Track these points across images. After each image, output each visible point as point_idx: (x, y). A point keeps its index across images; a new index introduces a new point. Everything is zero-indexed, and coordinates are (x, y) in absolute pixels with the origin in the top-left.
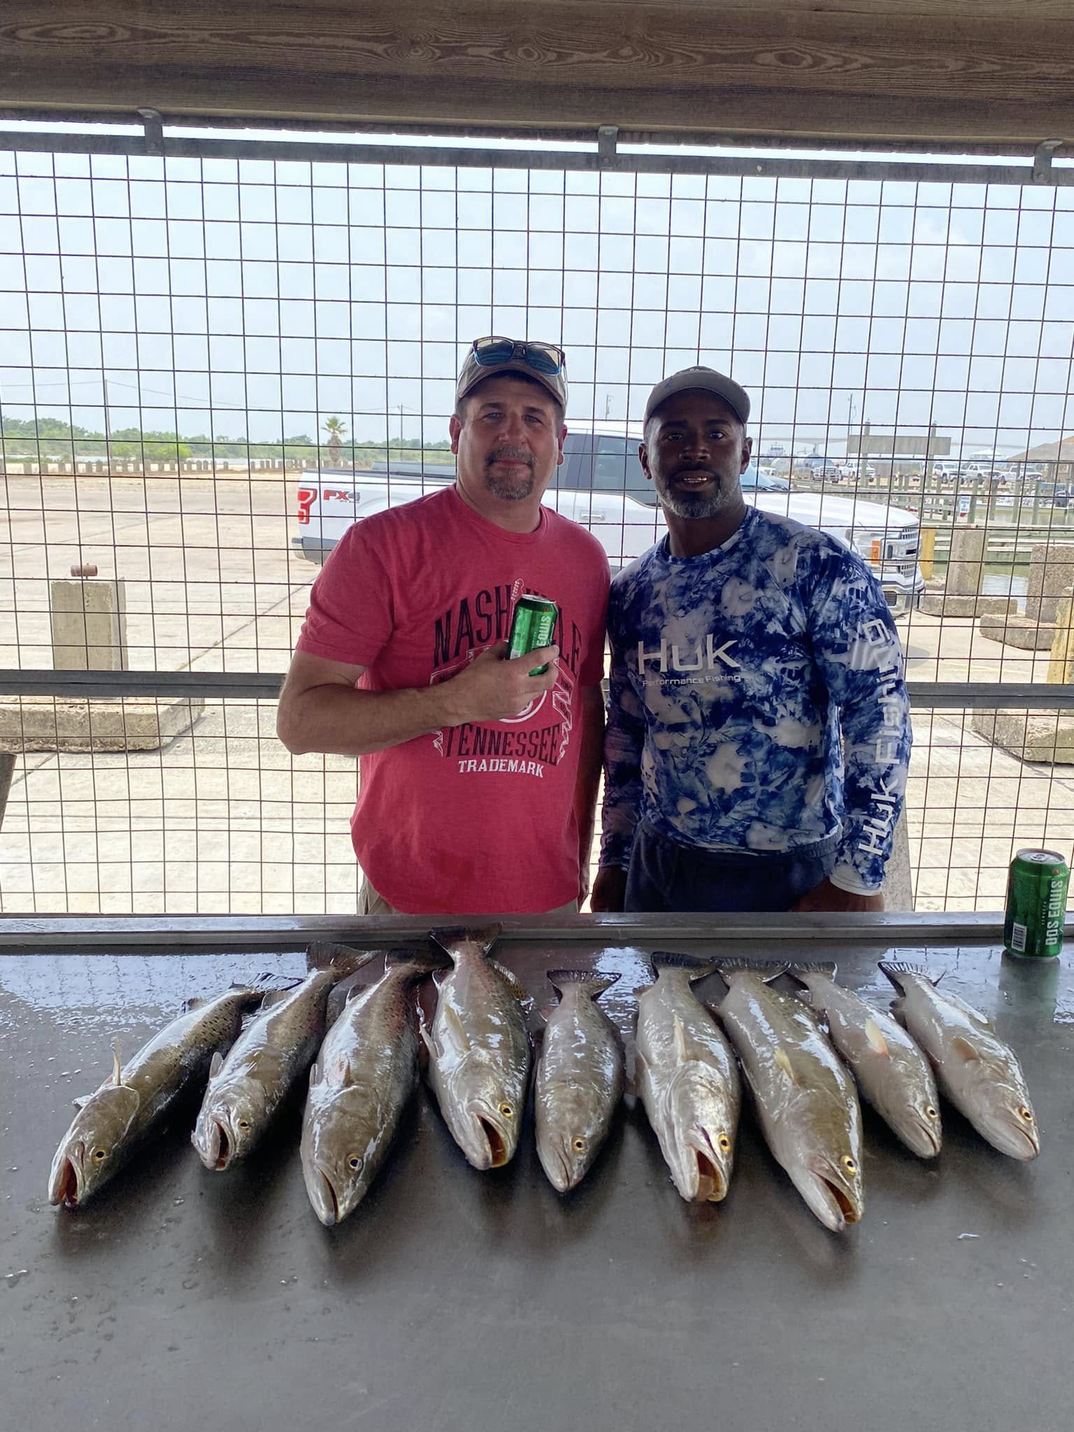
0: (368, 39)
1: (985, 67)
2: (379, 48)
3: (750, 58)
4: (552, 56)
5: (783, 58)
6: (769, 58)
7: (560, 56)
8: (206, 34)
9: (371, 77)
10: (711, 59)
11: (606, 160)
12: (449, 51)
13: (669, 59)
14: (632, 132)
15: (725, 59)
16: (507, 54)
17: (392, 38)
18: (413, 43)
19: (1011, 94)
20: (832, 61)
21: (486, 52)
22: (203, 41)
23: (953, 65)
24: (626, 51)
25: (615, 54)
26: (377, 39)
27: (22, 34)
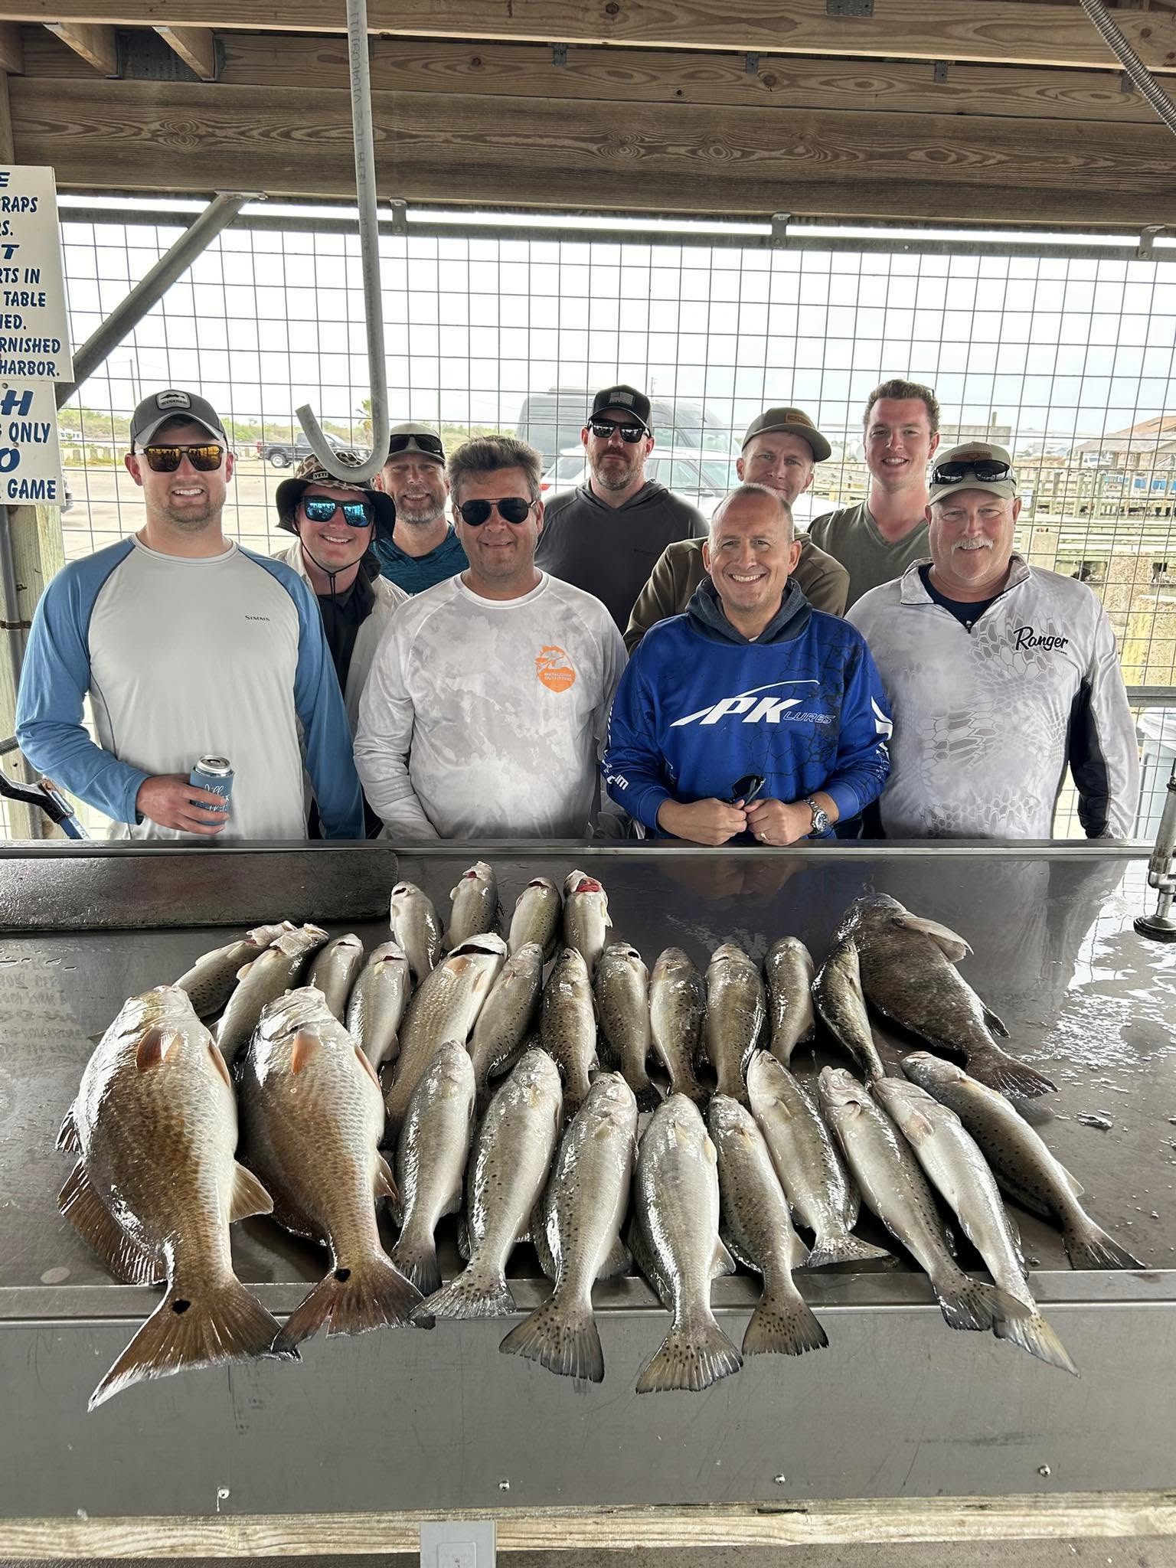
0: (584, 140)
1: (1102, 163)
2: (594, 147)
3: (902, 155)
4: (737, 154)
5: (930, 155)
6: (920, 155)
7: (745, 154)
8: (449, 135)
9: (586, 172)
10: (871, 156)
11: (778, 242)
12: (651, 149)
13: (836, 156)
14: (800, 218)
15: (882, 156)
16: (700, 152)
17: (605, 139)
18: (623, 143)
19: (1121, 187)
20: (973, 158)
21: (682, 150)
22: (446, 141)
23: (1075, 161)
24: (801, 150)
25: (790, 153)
26: (592, 140)
27: (297, 134)
